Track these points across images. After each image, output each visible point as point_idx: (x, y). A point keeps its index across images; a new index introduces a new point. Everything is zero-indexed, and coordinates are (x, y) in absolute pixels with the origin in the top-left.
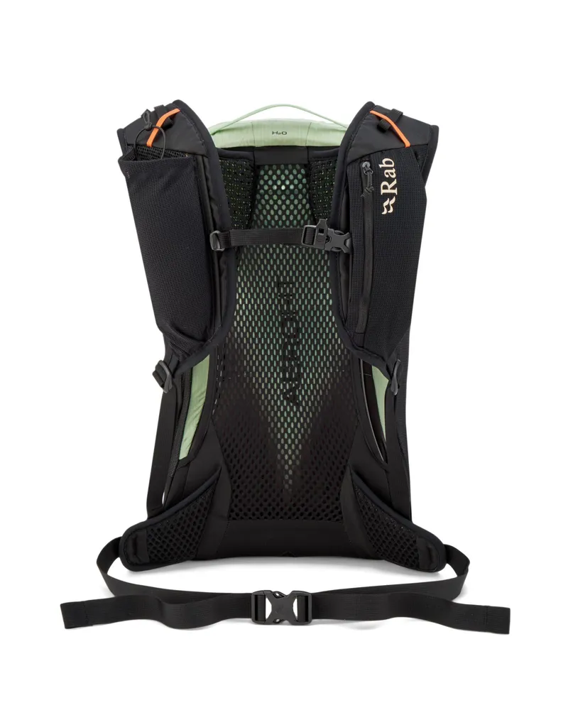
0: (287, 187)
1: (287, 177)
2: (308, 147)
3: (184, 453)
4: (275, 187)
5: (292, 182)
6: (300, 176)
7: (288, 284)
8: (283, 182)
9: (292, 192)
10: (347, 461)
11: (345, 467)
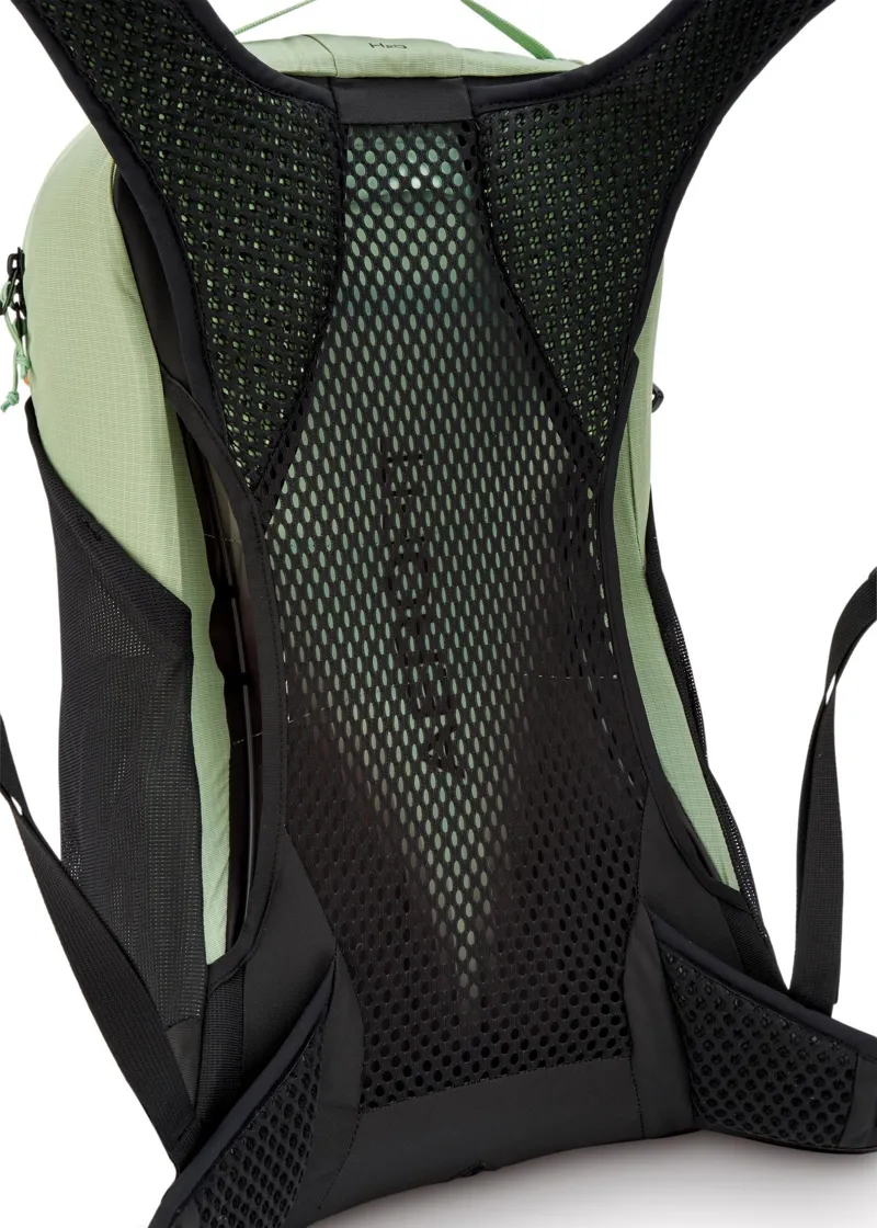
0: (426, 182)
1: (423, 158)
2: (468, 79)
3: (215, 945)
4: (394, 184)
5: (435, 170)
6: (445, 168)
7: (413, 458)
8: (414, 171)
9: (439, 194)
10: (634, 892)
11: (630, 908)
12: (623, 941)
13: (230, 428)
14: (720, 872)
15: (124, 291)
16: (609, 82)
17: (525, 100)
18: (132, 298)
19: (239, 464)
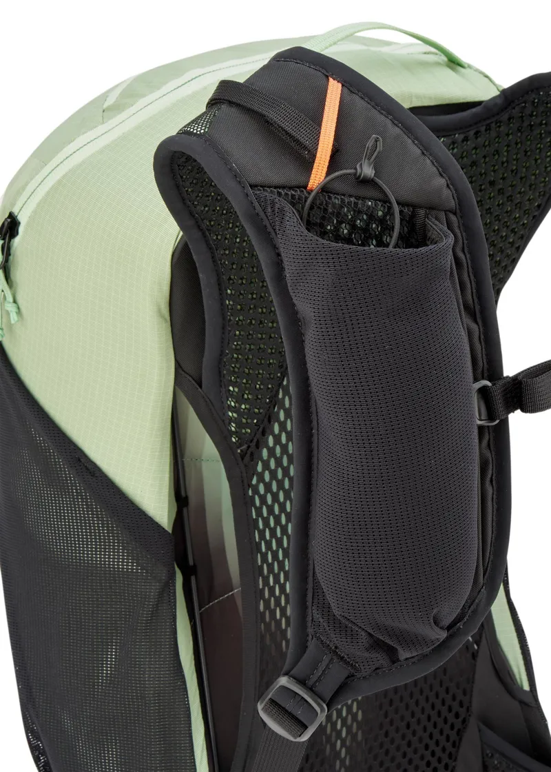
10: (468, 710)
11: (464, 721)
12: (457, 744)
13: (230, 414)
14: (517, 677)
15: (162, 316)
16: (514, 108)
17: (456, 129)
18: (166, 319)
19: (234, 440)
